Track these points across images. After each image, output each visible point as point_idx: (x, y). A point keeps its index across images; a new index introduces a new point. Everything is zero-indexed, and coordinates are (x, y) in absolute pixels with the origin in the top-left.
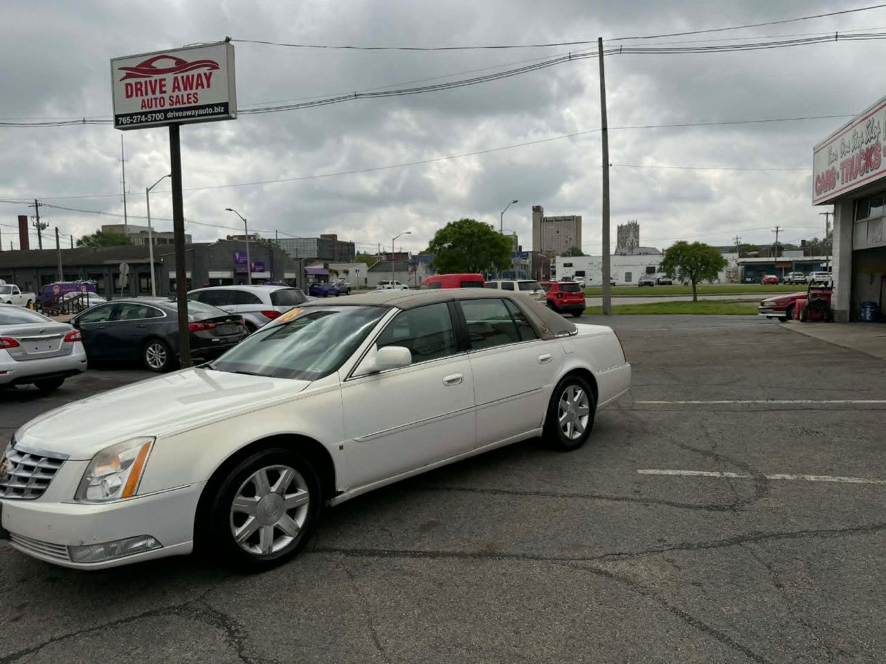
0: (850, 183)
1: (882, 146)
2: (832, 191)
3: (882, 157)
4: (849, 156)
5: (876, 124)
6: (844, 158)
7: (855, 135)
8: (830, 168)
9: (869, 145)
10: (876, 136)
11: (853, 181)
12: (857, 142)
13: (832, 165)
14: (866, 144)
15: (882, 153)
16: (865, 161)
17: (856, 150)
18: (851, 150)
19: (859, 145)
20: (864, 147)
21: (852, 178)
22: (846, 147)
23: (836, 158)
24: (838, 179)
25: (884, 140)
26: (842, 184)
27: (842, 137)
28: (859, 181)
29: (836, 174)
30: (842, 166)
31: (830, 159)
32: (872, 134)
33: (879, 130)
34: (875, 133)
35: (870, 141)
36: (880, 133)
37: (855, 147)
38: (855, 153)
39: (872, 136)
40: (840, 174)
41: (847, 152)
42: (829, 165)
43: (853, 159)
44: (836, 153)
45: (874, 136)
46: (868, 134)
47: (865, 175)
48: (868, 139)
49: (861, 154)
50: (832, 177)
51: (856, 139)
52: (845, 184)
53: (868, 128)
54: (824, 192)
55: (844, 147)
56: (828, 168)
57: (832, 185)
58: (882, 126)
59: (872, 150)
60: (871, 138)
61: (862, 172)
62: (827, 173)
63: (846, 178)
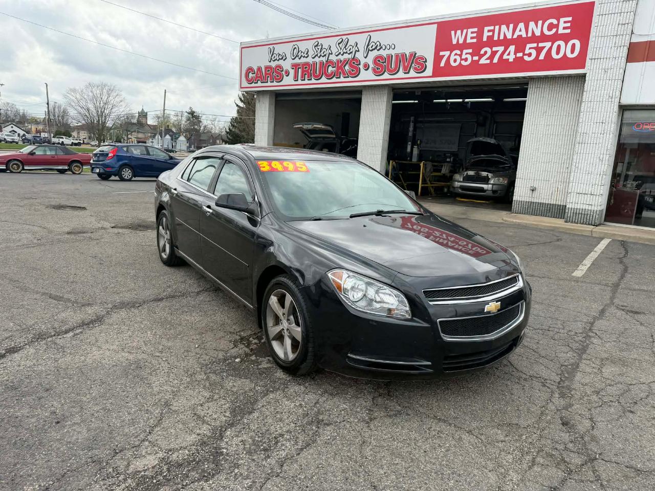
0: (306, 82)
1: (362, 63)
2: (275, 84)
3: (362, 70)
4: (309, 60)
5: (352, 42)
6: (297, 61)
7: (317, 46)
8: (273, 64)
9: (340, 57)
10: (352, 52)
11: (313, 81)
12: (321, 51)
13: (277, 63)
14: (337, 56)
15: (361, 67)
16: (334, 69)
17: (319, 57)
18: (310, 56)
19: (325, 55)
20: (333, 58)
21: (313, 79)
22: (302, 52)
23: (284, 59)
24: (287, 76)
25: (365, 58)
26: (295, 81)
27: (294, 43)
28: (324, 83)
29: (283, 71)
30: (295, 67)
31: (273, 57)
32: (346, 49)
33: (356, 48)
34: (350, 50)
35: (342, 55)
36: (358, 51)
37: (317, 55)
38: (317, 60)
39: (345, 51)
40: (292, 72)
41: (304, 57)
42: (270, 62)
43: (315, 64)
44: (284, 54)
45: (348, 52)
46: (339, 49)
47: (334, 80)
48: (340, 53)
49: (328, 62)
50: (276, 72)
51: (320, 49)
52: (300, 82)
53: (339, 44)
54: (262, 82)
55: (299, 52)
56: (269, 64)
57: (276, 79)
58: (362, 47)
59: (346, 62)
60: (344, 53)
61: (329, 77)
62: (267, 68)
63: (302, 77)
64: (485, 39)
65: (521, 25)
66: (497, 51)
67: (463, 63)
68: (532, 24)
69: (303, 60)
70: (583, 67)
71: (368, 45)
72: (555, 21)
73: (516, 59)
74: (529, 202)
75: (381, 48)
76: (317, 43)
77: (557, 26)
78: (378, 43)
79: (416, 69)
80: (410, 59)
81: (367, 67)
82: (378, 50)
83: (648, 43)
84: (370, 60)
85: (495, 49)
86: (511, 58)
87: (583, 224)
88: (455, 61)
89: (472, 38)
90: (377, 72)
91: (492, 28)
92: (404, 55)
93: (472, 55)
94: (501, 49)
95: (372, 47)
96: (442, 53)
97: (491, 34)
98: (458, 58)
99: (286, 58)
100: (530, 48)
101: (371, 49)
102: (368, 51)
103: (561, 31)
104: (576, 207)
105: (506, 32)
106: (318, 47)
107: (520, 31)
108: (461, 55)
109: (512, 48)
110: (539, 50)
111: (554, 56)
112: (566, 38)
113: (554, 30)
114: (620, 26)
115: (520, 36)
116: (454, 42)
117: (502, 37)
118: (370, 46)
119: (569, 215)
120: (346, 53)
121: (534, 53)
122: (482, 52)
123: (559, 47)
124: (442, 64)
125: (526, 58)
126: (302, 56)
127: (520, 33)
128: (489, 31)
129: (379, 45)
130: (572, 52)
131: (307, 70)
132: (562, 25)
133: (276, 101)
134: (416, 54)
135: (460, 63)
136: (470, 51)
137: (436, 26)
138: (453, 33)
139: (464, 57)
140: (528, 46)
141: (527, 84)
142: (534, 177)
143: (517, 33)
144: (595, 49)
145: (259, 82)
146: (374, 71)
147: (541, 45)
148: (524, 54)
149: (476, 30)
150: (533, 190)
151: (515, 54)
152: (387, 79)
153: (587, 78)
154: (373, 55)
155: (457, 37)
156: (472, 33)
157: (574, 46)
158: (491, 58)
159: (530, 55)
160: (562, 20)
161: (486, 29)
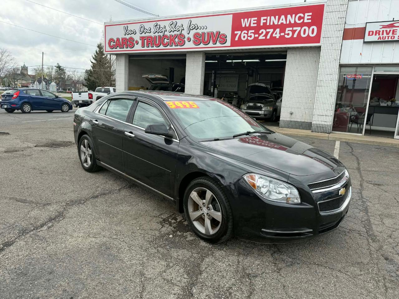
0: (150, 48)
1: (186, 38)
2: (129, 49)
3: (187, 42)
4: (152, 34)
5: (179, 25)
6: (143, 35)
7: (156, 25)
8: (128, 37)
9: (172, 33)
10: (179, 30)
11: (155, 48)
12: (159, 29)
13: (129, 36)
14: (170, 32)
15: (186, 39)
16: (168, 40)
17: (158, 33)
18: (152, 32)
19: (162, 32)
20: (167, 33)
21: (154, 46)
22: (146, 29)
23: (135, 33)
24: (137, 44)
25: (188, 34)
26: (143, 47)
27: (141, 24)
28: (162, 49)
29: (134, 41)
30: (142, 38)
31: (127, 32)
32: (176, 28)
33: (182, 28)
34: (178, 29)
35: (173, 32)
36: (184, 30)
37: (157, 32)
38: (157, 34)
39: (175, 30)
40: (140, 42)
41: (148, 32)
42: (125, 35)
43: (155, 37)
44: (134, 31)
45: (177, 30)
46: (171, 28)
47: (168, 47)
48: (172, 31)
49: (165, 36)
50: (130, 42)
51: (158, 28)
52: (146, 48)
53: (171, 25)
54: (120, 48)
55: (144, 29)
56: (125, 37)
57: (130, 46)
58: (185, 27)
59: (176, 36)
60: (174, 31)
61: (165, 45)
62: (122, 39)
63: (147, 45)
64: (262, 24)
65: (283, 17)
66: (269, 32)
67: (249, 38)
68: (289, 16)
69: (147, 35)
70: (319, 42)
71: (190, 26)
72: (302, 15)
73: (280, 37)
74: (289, 121)
75: (198, 28)
76: (156, 24)
77: (303, 18)
78: (196, 25)
79: (220, 42)
80: (216, 36)
81: (189, 40)
82: (196, 29)
83: (354, 29)
84: (191, 36)
85: (268, 30)
86: (278, 36)
87: (322, 133)
88: (244, 37)
89: (254, 23)
90: (197, 43)
91: (266, 18)
92: (212, 33)
93: (254, 33)
94: (271, 30)
95: (192, 27)
96: (236, 32)
97: (265, 21)
98: (246, 35)
99: (136, 33)
100: (288, 30)
101: (191, 29)
102: (190, 30)
103: (306, 21)
104: (317, 123)
105: (274, 20)
106: (157, 27)
107: (282, 20)
108: (247, 34)
109: (278, 30)
110: (294, 32)
111: (302, 35)
112: (309, 25)
113: (302, 20)
114: (339, 19)
115: (282, 23)
116: (243, 26)
117: (272, 24)
118: (191, 27)
119: (314, 128)
120: (176, 30)
121: (291, 33)
122: (260, 32)
123: (305, 30)
124: (236, 39)
125: (286, 36)
126: (146, 32)
127: (282, 22)
128: (264, 20)
129: (196, 26)
130: (313, 33)
131: (149, 41)
132: (306, 17)
133: (129, 60)
134: (220, 32)
135: (247, 38)
136: (253, 31)
137: (232, 15)
138: (242, 20)
139: (249, 35)
140: (287, 29)
141: (287, 51)
142: (292, 106)
143: (281, 21)
144: (326, 32)
145: (118, 48)
146: (194, 42)
147: (295, 29)
148: (285, 34)
149: (256, 19)
150: (291, 114)
151: (280, 33)
152: (202, 47)
153: (322, 49)
154: (193, 32)
155: (245, 23)
156: (254, 20)
157: (313, 30)
158: (266, 35)
159: (288, 34)
160: (306, 14)
161: (262, 18)
